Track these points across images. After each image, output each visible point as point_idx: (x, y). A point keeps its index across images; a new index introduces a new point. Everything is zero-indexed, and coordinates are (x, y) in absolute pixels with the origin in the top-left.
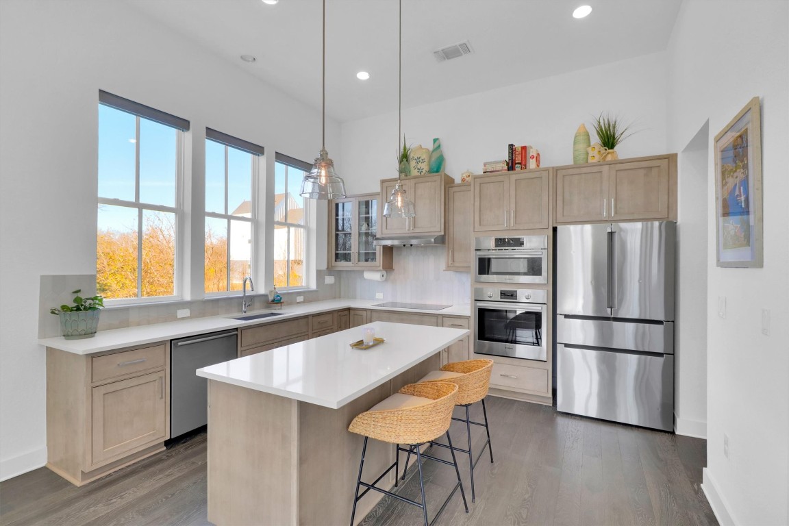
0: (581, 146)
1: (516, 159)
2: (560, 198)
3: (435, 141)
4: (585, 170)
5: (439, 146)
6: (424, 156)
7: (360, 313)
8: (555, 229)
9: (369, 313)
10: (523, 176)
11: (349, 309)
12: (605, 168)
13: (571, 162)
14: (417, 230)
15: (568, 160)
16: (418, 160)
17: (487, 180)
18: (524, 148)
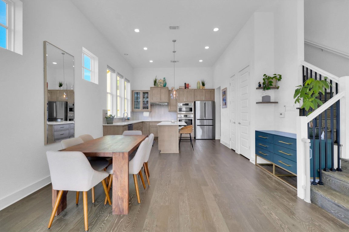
0: (199, 85)
1: (186, 86)
2: (195, 96)
3: (164, 78)
4: (200, 90)
5: (165, 80)
6: (162, 82)
7: (146, 123)
8: (195, 102)
9: (149, 123)
10: (188, 90)
11: (142, 122)
12: (203, 90)
13: (197, 88)
14: (161, 101)
15: (196, 88)
16: (160, 83)
17: (180, 90)
18: (188, 84)
